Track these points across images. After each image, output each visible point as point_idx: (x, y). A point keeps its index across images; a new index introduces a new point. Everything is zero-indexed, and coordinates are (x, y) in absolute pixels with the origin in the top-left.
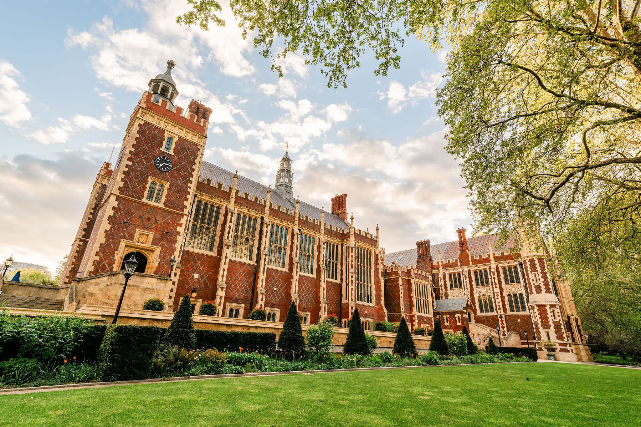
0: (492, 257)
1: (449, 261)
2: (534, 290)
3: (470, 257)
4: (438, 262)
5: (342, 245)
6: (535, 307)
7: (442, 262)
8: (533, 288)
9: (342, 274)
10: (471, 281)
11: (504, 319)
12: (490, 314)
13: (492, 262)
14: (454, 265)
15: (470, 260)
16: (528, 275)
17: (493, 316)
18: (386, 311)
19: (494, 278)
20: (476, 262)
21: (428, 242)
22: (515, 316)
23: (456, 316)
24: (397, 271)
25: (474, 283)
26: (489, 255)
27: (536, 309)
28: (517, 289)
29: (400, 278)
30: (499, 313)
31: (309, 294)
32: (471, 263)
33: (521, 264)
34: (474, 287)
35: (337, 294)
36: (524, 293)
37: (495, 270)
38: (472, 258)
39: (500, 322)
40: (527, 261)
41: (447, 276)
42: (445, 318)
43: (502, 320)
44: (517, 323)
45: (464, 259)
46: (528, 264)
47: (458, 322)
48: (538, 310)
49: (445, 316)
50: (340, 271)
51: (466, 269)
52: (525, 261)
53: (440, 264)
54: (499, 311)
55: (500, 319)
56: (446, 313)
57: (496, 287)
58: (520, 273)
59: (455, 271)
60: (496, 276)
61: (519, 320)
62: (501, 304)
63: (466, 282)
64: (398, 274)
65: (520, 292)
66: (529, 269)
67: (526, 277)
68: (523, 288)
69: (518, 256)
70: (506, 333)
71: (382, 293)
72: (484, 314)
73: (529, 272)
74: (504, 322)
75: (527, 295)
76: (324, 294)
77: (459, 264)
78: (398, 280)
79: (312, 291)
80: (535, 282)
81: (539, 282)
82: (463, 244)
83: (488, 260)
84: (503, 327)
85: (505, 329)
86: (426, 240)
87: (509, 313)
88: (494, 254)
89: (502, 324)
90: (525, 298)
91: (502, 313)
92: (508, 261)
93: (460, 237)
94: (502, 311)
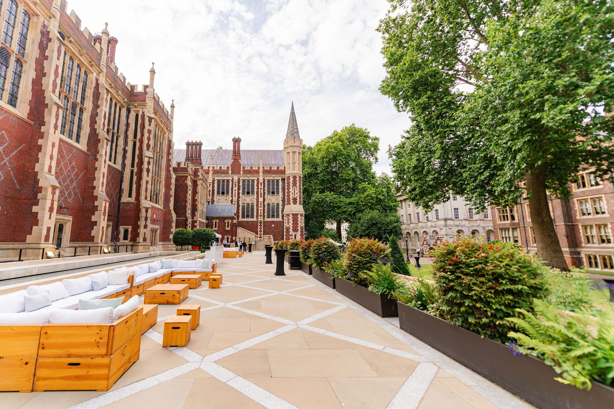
0: (261, 170)
1: (221, 167)
2: (292, 201)
3: (242, 167)
4: (209, 167)
5: (129, 111)
6: (291, 215)
7: (213, 167)
8: (291, 199)
9: (124, 157)
10: (239, 189)
11: (262, 224)
12: (250, 219)
13: (261, 174)
14: (226, 172)
15: (242, 169)
16: (289, 189)
17: (253, 222)
18: (174, 215)
19: (261, 189)
20: (246, 172)
21: (200, 144)
22: (270, 221)
23: (226, 221)
24: (187, 168)
25: (241, 191)
26: (259, 168)
27: (291, 216)
28: (275, 200)
29: (189, 177)
30: (259, 219)
31: (72, 181)
32: (242, 172)
33: (283, 180)
34: (241, 195)
35: (116, 188)
36: (281, 203)
37: (262, 181)
38: (244, 168)
39: (259, 227)
40: (291, 178)
41: (216, 182)
42: (214, 223)
43: (261, 225)
44: (271, 228)
45: (236, 167)
46: (291, 180)
47: (226, 227)
48: (292, 218)
49: (214, 221)
50: (122, 152)
51: (236, 178)
52: (289, 177)
53: (211, 169)
54: (259, 217)
55: (259, 224)
56: (216, 218)
57: (261, 197)
58: (280, 187)
59: (226, 178)
60: (262, 187)
61: (273, 226)
62: (262, 212)
63: (235, 190)
64: (187, 171)
65: (278, 202)
66: (291, 184)
67: (286, 190)
68: (281, 199)
69: (283, 172)
70: (262, 236)
71: (172, 192)
72: (246, 219)
73: (291, 187)
74: (262, 227)
75: (284, 205)
76: (103, 183)
77: (230, 172)
78: (186, 179)
79: (77, 175)
80: (293, 195)
81: (296, 195)
82: (236, 153)
83: (257, 172)
84: (261, 231)
85: (262, 233)
86: (198, 141)
87: (267, 219)
88: (263, 167)
89: (261, 228)
90: (281, 207)
91: (262, 219)
92: (273, 175)
93: (234, 147)
94: (262, 217)
